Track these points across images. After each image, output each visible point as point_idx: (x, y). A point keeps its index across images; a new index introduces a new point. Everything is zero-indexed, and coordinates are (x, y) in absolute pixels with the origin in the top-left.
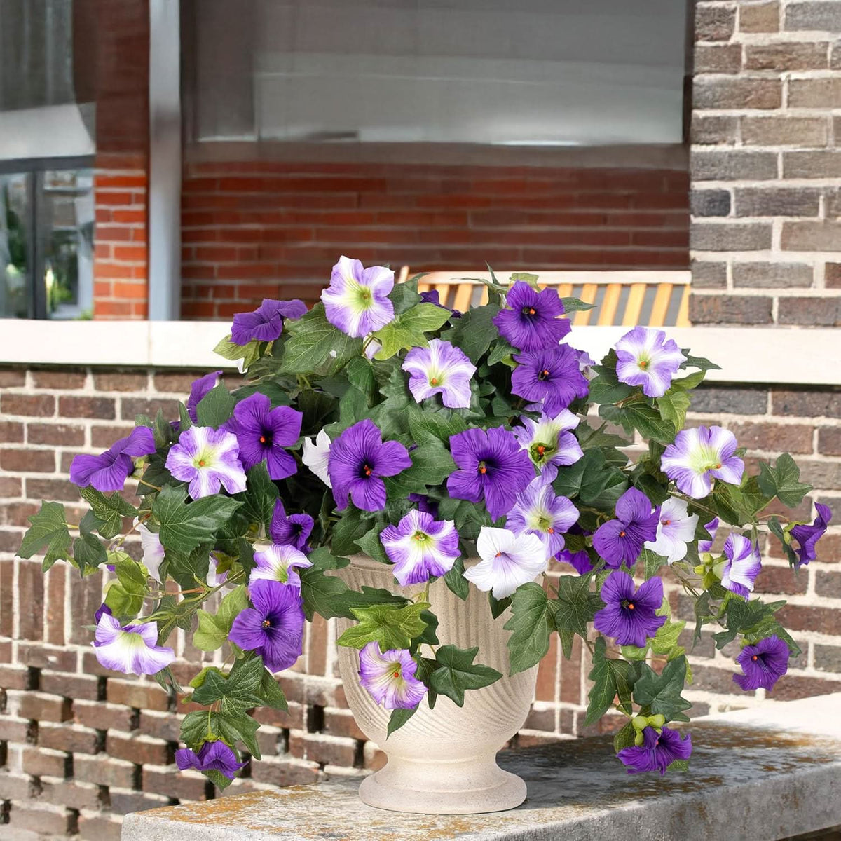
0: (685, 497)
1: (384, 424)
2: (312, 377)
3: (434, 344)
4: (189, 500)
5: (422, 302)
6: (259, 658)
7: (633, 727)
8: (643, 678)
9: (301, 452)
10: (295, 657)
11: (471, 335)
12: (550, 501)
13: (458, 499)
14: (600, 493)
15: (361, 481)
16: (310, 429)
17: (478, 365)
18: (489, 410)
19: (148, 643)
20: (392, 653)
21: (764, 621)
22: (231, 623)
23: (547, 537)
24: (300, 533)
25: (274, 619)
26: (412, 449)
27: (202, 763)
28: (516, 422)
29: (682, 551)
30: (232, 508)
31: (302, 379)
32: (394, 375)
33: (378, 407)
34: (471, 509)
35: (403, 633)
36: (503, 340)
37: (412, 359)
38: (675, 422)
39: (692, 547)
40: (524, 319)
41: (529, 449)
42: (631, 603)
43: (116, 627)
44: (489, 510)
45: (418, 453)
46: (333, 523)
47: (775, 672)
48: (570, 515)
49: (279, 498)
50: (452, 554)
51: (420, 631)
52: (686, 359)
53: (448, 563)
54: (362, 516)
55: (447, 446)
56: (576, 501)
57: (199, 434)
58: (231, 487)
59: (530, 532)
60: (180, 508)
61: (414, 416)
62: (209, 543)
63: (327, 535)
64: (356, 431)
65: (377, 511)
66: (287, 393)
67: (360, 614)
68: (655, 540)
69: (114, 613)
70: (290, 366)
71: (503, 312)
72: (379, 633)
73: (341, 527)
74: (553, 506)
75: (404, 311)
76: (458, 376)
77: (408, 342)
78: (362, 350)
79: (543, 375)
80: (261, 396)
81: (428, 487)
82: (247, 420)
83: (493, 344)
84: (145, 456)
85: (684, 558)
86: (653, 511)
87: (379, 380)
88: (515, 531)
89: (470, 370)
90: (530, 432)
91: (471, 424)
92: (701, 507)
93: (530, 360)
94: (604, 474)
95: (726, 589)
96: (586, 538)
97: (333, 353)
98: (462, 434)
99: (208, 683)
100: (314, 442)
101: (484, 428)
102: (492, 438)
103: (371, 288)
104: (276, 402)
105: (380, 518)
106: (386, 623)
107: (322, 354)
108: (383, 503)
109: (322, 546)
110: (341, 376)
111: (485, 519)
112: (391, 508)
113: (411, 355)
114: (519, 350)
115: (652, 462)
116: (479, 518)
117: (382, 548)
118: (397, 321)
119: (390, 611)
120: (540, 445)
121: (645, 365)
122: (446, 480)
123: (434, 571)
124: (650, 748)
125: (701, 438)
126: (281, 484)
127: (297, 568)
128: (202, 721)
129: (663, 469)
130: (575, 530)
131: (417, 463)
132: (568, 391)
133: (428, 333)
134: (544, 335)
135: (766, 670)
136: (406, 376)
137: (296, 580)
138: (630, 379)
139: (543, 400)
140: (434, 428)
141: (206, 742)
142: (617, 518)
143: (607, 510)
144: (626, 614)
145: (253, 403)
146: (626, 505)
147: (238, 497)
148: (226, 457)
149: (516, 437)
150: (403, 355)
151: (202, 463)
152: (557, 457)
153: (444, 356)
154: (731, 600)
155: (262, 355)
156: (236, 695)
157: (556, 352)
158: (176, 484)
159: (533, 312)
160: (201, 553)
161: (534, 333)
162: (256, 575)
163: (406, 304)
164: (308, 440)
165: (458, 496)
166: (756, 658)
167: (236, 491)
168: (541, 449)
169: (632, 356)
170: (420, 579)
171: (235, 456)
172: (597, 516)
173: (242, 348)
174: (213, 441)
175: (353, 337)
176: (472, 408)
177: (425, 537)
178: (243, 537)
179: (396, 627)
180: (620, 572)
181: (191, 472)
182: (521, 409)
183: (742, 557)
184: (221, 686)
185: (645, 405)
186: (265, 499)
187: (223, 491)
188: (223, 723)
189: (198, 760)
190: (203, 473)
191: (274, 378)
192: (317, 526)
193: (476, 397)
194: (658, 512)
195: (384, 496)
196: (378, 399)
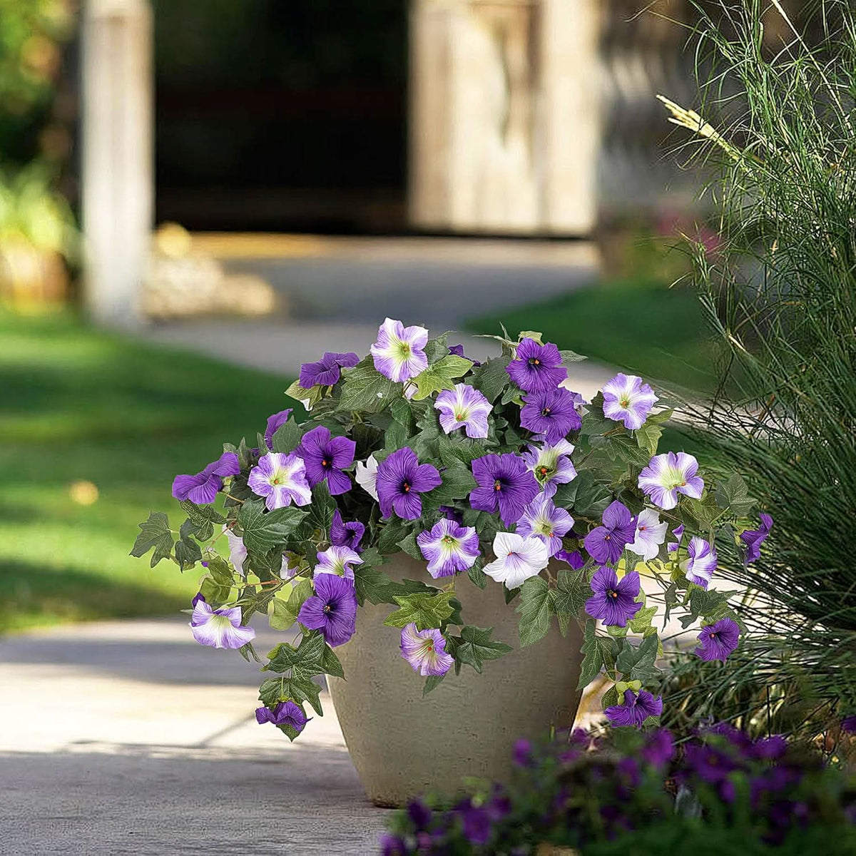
0: (658, 508)
1: (420, 451)
2: (363, 414)
3: (460, 387)
4: (266, 511)
5: (450, 354)
6: (322, 635)
7: (616, 690)
8: (624, 651)
9: (354, 473)
10: (350, 635)
11: (488, 379)
12: (551, 511)
13: (479, 510)
14: (590, 505)
15: (403, 496)
16: (361, 455)
17: (494, 405)
18: (502, 440)
19: (233, 624)
20: (426, 632)
21: (718, 607)
22: (299, 609)
23: (548, 540)
24: (353, 537)
25: (334, 604)
26: (442, 470)
27: (277, 719)
28: (524, 449)
29: (656, 551)
30: (300, 517)
31: (355, 415)
32: (428, 412)
33: (415, 437)
34: (489, 518)
35: (435, 616)
36: (514, 384)
37: (442, 399)
38: (649, 450)
39: (662, 548)
40: (530, 368)
41: (534, 471)
42: (614, 592)
43: (209, 612)
44: (503, 518)
45: (447, 474)
46: (380, 529)
47: (728, 647)
48: (567, 523)
49: (338, 510)
50: (474, 554)
51: (448, 615)
52: (658, 399)
53: (470, 560)
54: (403, 523)
55: (470, 468)
56: (571, 511)
57: (274, 459)
58: (299, 501)
59: (535, 536)
60: (259, 517)
61: (444, 445)
62: (282, 545)
63: (375, 539)
64: (399, 456)
65: (414, 519)
66: (344, 426)
67: (402, 602)
68: (634, 542)
69: (207, 600)
70: (345, 405)
71: (514, 362)
72: (416, 615)
73: (386, 532)
74: (553, 516)
75: (436, 361)
76: (479, 413)
77: (439, 387)
78: (403, 392)
79: (545, 412)
80: (323, 429)
81: (455, 500)
82: (312, 448)
83: (506, 388)
84: (232, 476)
85: (657, 557)
86: (632, 519)
87: (417, 417)
88: (523, 535)
89: (488, 408)
90: (536, 457)
91: (488, 451)
92: (670, 516)
93: (535, 400)
94: (593, 490)
95: (690, 581)
96: (580, 540)
97: (380, 395)
98: (481, 459)
99: (281, 655)
100: (365, 465)
101: (499, 453)
102: (505, 461)
103: (410, 343)
104: (336, 433)
105: (417, 525)
106: (422, 608)
107: (372, 394)
108: (419, 514)
109: (371, 547)
110: (386, 414)
111: (499, 525)
112: (426, 518)
113: (441, 397)
114: (526, 392)
115: (631, 481)
116: (495, 525)
117: (418, 548)
118: (430, 369)
119: (426, 598)
120: (543, 467)
121: (626, 404)
122: (469, 495)
123: (460, 567)
124: (630, 706)
125: (669, 462)
126: (339, 498)
127: (351, 565)
128: (276, 686)
129: (639, 486)
130: (571, 534)
131: (446, 481)
132: (565, 425)
133: (455, 378)
134: (546, 380)
135: (721, 645)
136: (438, 413)
137: (351, 575)
138: (613, 415)
139: (545, 432)
140: (459, 454)
141: (280, 702)
142: (603, 525)
143: (596, 519)
144: (611, 601)
145: (316, 434)
146: (611, 515)
147: (305, 508)
148: (295, 477)
149: (524, 461)
150: (435, 396)
151: (276, 482)
152: (556, 477)
153: (467, 397)
154: (693, 590)
155: (324, 396)
156: (303, 665)
157: (556, 394)
158: (256, 498)
159: (537, 362)
160: (276, 553)
161: (539, 379)
162: (319, 570)
163: (437, 355)
164: (360, 463)
165: (478, 508)
166: (713, 636)
167: (303, 504)
168: (543, 470)
169: (615, 397)
170: (449, 573)
171: (303, 476)
172: (588, 523)
173: (308, 390)
174: (285, 464)
175: (395, 382)
176: (490, 438)
177: (453, 540)
178: (309, 540)
179: (429, 611)
180: (607, 567)
181: (267, 488)
182: (528, 438)
183: (702, 556)
184: (292, 658)
185: (626, 436)
186: (326, 510)
187: (293, 503)
188: (294, 687)
189: (273, 716)
190: (278, 489)
191: (334, 414)
192: (368, 531)
193: (492, 429)
194: (636, 520)
195: (420, 508)
196: (415, 431)
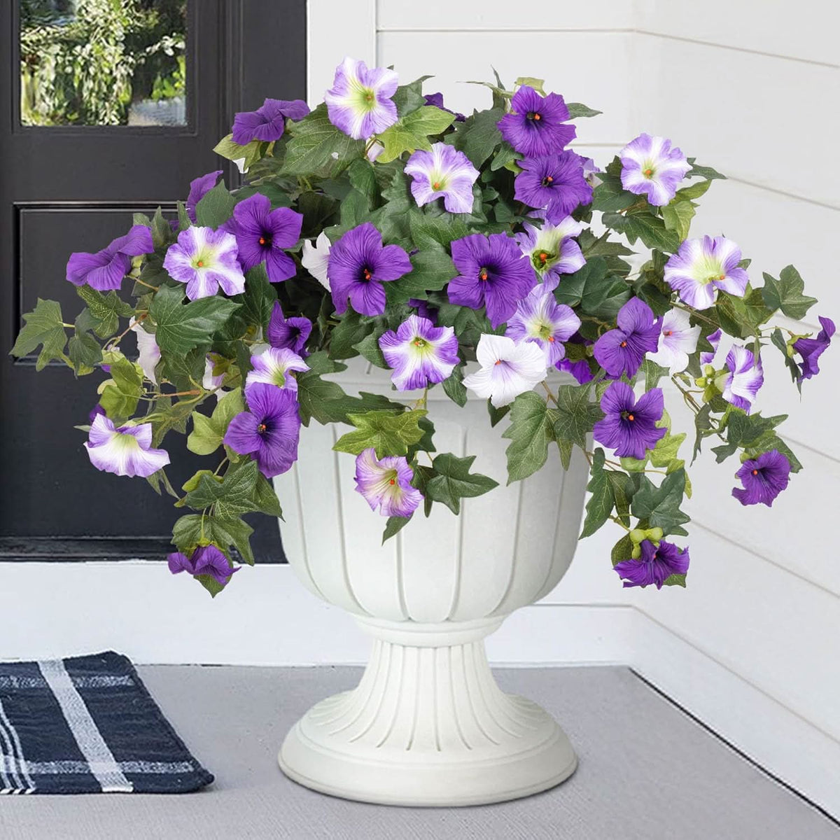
0: (688, 308)
1: (385, 228)
2: (313, 179)
3: (438, 148)
4: (186, 301)
5: (427, 104)
6: (254, 462)
7: (630, 540)
8: (642, 490)
9: (300, 255)
10: (291, 462)
11: (473, 138)
12: (551, 308)
13: (458, 305)
14: (602, 302)
15: (362, 284)
16: (310, 231)
17: (481, 170)
18: (491, 216)
19: (141, 445)
20: (388, 460)
21: (764, 435)
22: (226, 427)
23: (548, 346)
24: (298, 336)
25: (270, 423)
26: (413, 253)
27: (194, 568)
28: (519, 228)
29: (685, 362)
30: (230, 310)
31: (303, 181)
32: (396, 178)
33: (380, 210)
34: (471, 316)
35: (399, 440)
36: (507, 145)
37: (414, 162)
38: (679, 232)
39: (694, 359)
40: (528, 124)
41: (531, 256)
42: (631, 414)
43: (110, 429)
44: (489, 316)
45: (419, 258)
46: (331, 327)
47: (775, 487)
48: (571, 324)
49: (277, 301)
50: (450, 361)
51: (417, 439)
52: (691, 168)
53: (446, 370)
54: (361, 321)
55: (449, 252)
56: (577, 309)
57: (198, 234)
58: (229, 289)
59: (530, 340)
60: (177, 309)
61: (415, 220)
62: (205, 345)
63: (325, 340)
64: (357, 234)
65: (376, 316)
66: (288, 195)
67: (358, 420)
68: (657, 351)
69: (109, 413)
70: (290, 167)
71: (507, 116)
72: (376, 440)
73: (339, 332)
74: (554, 314)
75: (408, 114)
76: (461, 181)
77: (411, 146)
78: (364, 152)
79: (546, 181)
80: (262, 197)
81: (429, 292)
82: (246, 221)
83: (497, 149)
84: (143, 256)
85: (686, 370)
86: (655, 321)
87: (382, 184)
88: (515, 338)
89: (472, 174)
90: (532, 238)
91: (473, 230)
92: (704, 318)
93: (533, 166)
94: (606, 283)
95: (728, 402)
96: (587, 347)
97: (335, 155)
98: (463, 240)
99: (201, 487)
100: (314, 244)
101: (486, 233)
102: (494, 244)
103: (375, 89)
104: (278, 203)
105: (379, 323)
106: (383, 429)
107: (324, 155)
108: (383, 308)
109: (320, 350)
110: (342, 178)
111: (485, 326)
112: (390, 314)
113: (413, 159)
114: (523, 155)
115: (655, 273)
116: (479, 324)
117: (381, 353)
118: (401, 123)
119: (389, 417)
120: (543, 252)
121: (650, 174)
122: (447, 285)
123: (433, 378)
124: (648, 561)
125: (705, 249)
126: (279, 286)
127: (294, 372)
128: (195, 525)
129: (666, 279)
130: (576, 339)
131: (417, 268)
132: (571, 198)
133: (432, 136)
134: (548, 140)
135: (767, 484)
136: (409, 180)
137: (293, 385)
138: (634, 187)
139: (546, 206)
140: (436, 233)
141: (199, 547)
142: (618, 328)
143: (609, 320)
144: (626, 425)
145: (253, 204)
146: (628, 315)
147: (236, 298)
148: (224, 258)
149: (519, 244)
150: (405, 159)
151: (200, 264)
152: (558, 265)
153: (447, 160)
154: (732, 413)
155: (263, 155)
156: (230, 500)
157: (560, 158)
158: (174, 284)
159: (538, 117)
160: (198, 355)
161: (539, 139)
162: (252, 378)
163: (410, 106)
164: (308, 242)
165: (458, 303)
166: (756, 473)
167: (234, 293)
168: (543, 256)
169: (636, 163)
170: (419, 385)
171: (234, 257)
172: (599, 325)
173: (242, 148)
174: (212, 242)
175: (355, 138)
176: (475, 214)
177: (425, 343)
178: (241, 339)
179: (393, 434)
180: (621, 382)
181: (189, 272)
182: (524, 215)
183: (744, 370)
184: (216, 490)
185: (649, 214)
186: (263, 301)
187: (221, 292)
188: (218, 529)
189: (190, 565)
190: (201, 274)
191: (275, 179)
192: (316, 330)
193: (478, 202)
194: (660, 323)
195: (384, 301)
196: (379, 202)
